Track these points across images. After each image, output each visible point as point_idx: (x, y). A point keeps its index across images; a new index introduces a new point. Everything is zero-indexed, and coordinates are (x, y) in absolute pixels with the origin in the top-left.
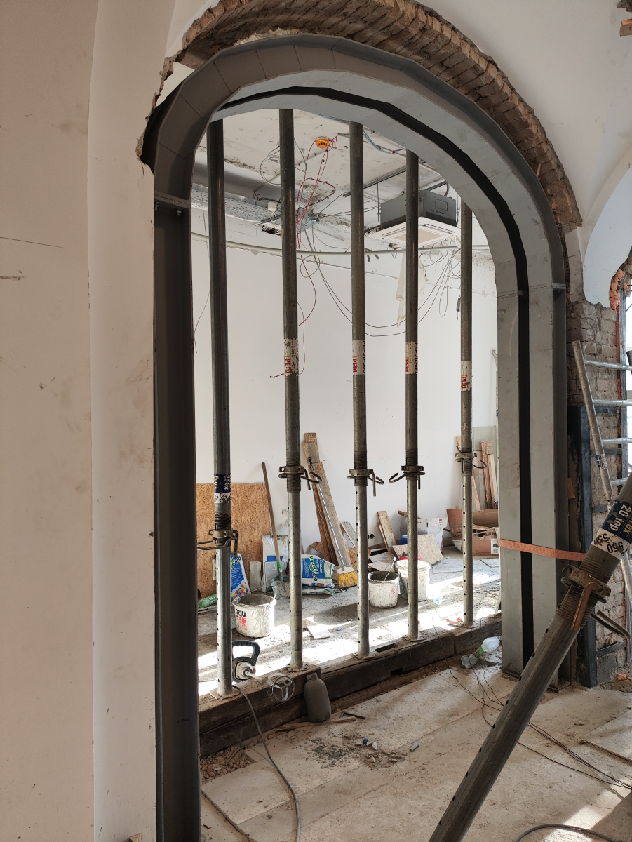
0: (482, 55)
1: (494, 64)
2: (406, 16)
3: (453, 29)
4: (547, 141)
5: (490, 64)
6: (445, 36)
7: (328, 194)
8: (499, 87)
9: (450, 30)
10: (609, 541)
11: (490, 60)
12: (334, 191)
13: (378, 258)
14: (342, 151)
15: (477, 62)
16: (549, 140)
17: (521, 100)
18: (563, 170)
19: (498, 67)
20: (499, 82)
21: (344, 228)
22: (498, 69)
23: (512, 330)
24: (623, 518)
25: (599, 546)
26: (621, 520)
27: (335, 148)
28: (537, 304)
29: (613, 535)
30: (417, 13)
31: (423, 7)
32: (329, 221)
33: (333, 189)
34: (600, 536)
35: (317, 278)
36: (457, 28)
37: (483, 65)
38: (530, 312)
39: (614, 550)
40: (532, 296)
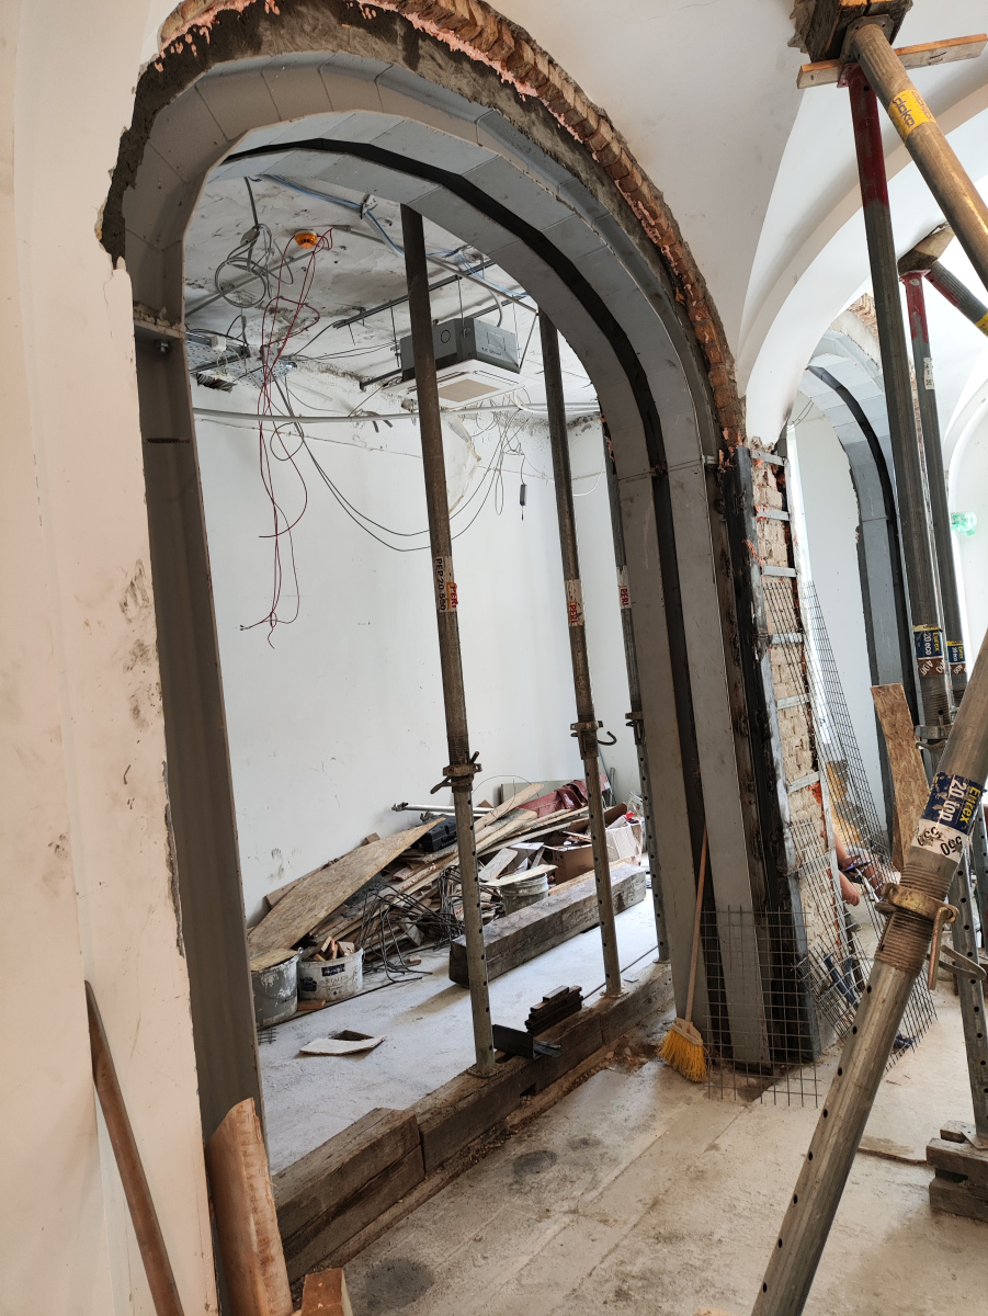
0: (591, 107)
1: (607, 120)
2: (485, 35)
3: (551, 62)
4: (681, 242)
5: (602, 121)
6: (540, 72)
7: (307, 323)
8: (615, 156)
9: (546, 63)
10: (942, 838)
11: (602, 114)
12: (317, 319)
13: (390, 425)
14: (337, 254)
15: (585, 116)
16: (685, 240)
17: (645, 178)
18: (704, 287)
19: (614, 126)
20: (616, 148)
21: (331, 380)
22: (612, 128)
23: (646, 528)
24: (957, 800)
25: (927, 847)
26: (955, 804)
27: (328, 249)
28: (682, 487)
29: (946, 827)
30: (500, 32)
31: (510, 24)
32: (307, 368)
33: (316, 315)
34: (925, 832)
35: (302, 458)
36: (557, 61)
37: (593, 122)
38: (673, 500)
39: (951, 850)
40: (673, 477)
